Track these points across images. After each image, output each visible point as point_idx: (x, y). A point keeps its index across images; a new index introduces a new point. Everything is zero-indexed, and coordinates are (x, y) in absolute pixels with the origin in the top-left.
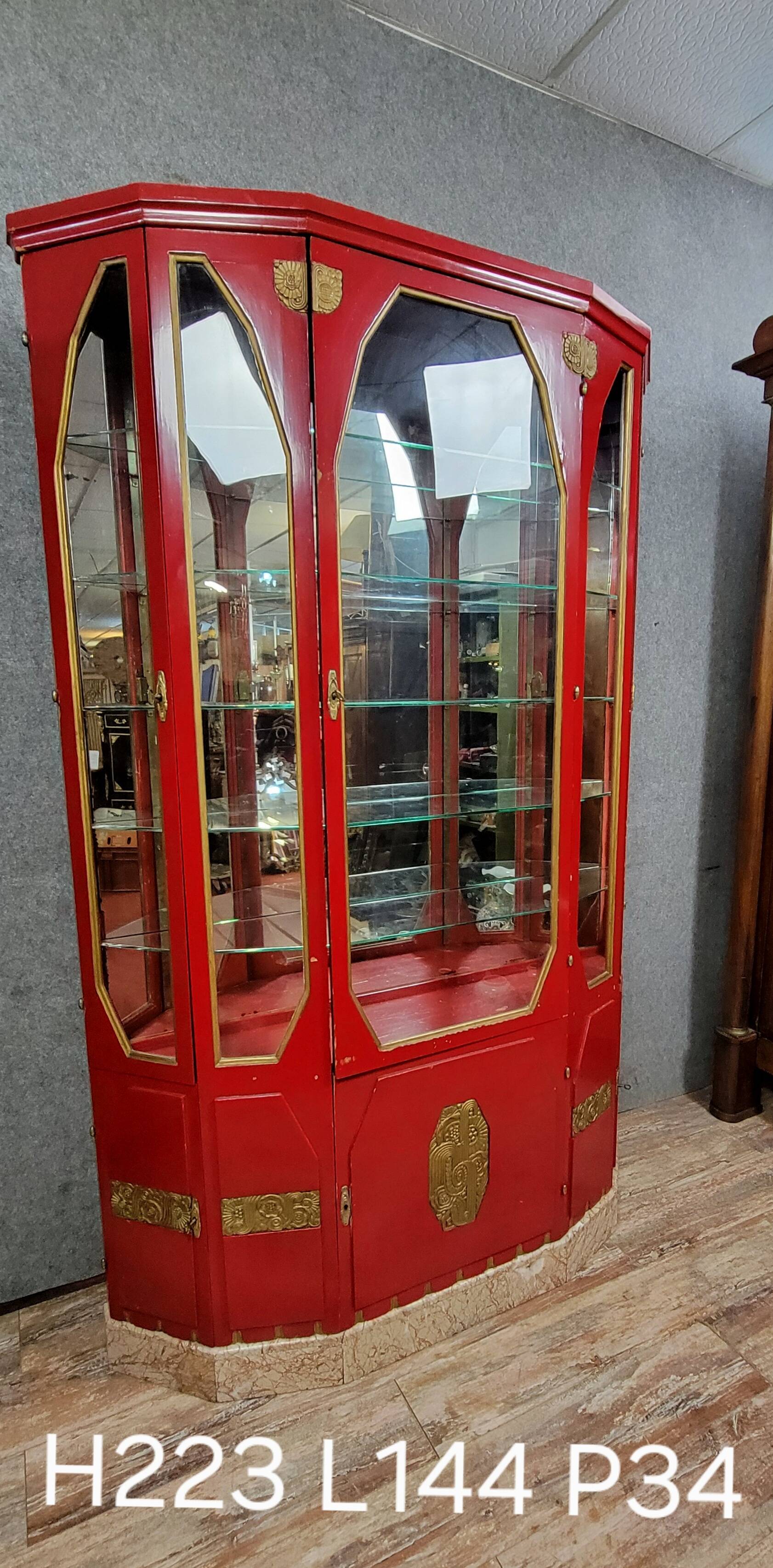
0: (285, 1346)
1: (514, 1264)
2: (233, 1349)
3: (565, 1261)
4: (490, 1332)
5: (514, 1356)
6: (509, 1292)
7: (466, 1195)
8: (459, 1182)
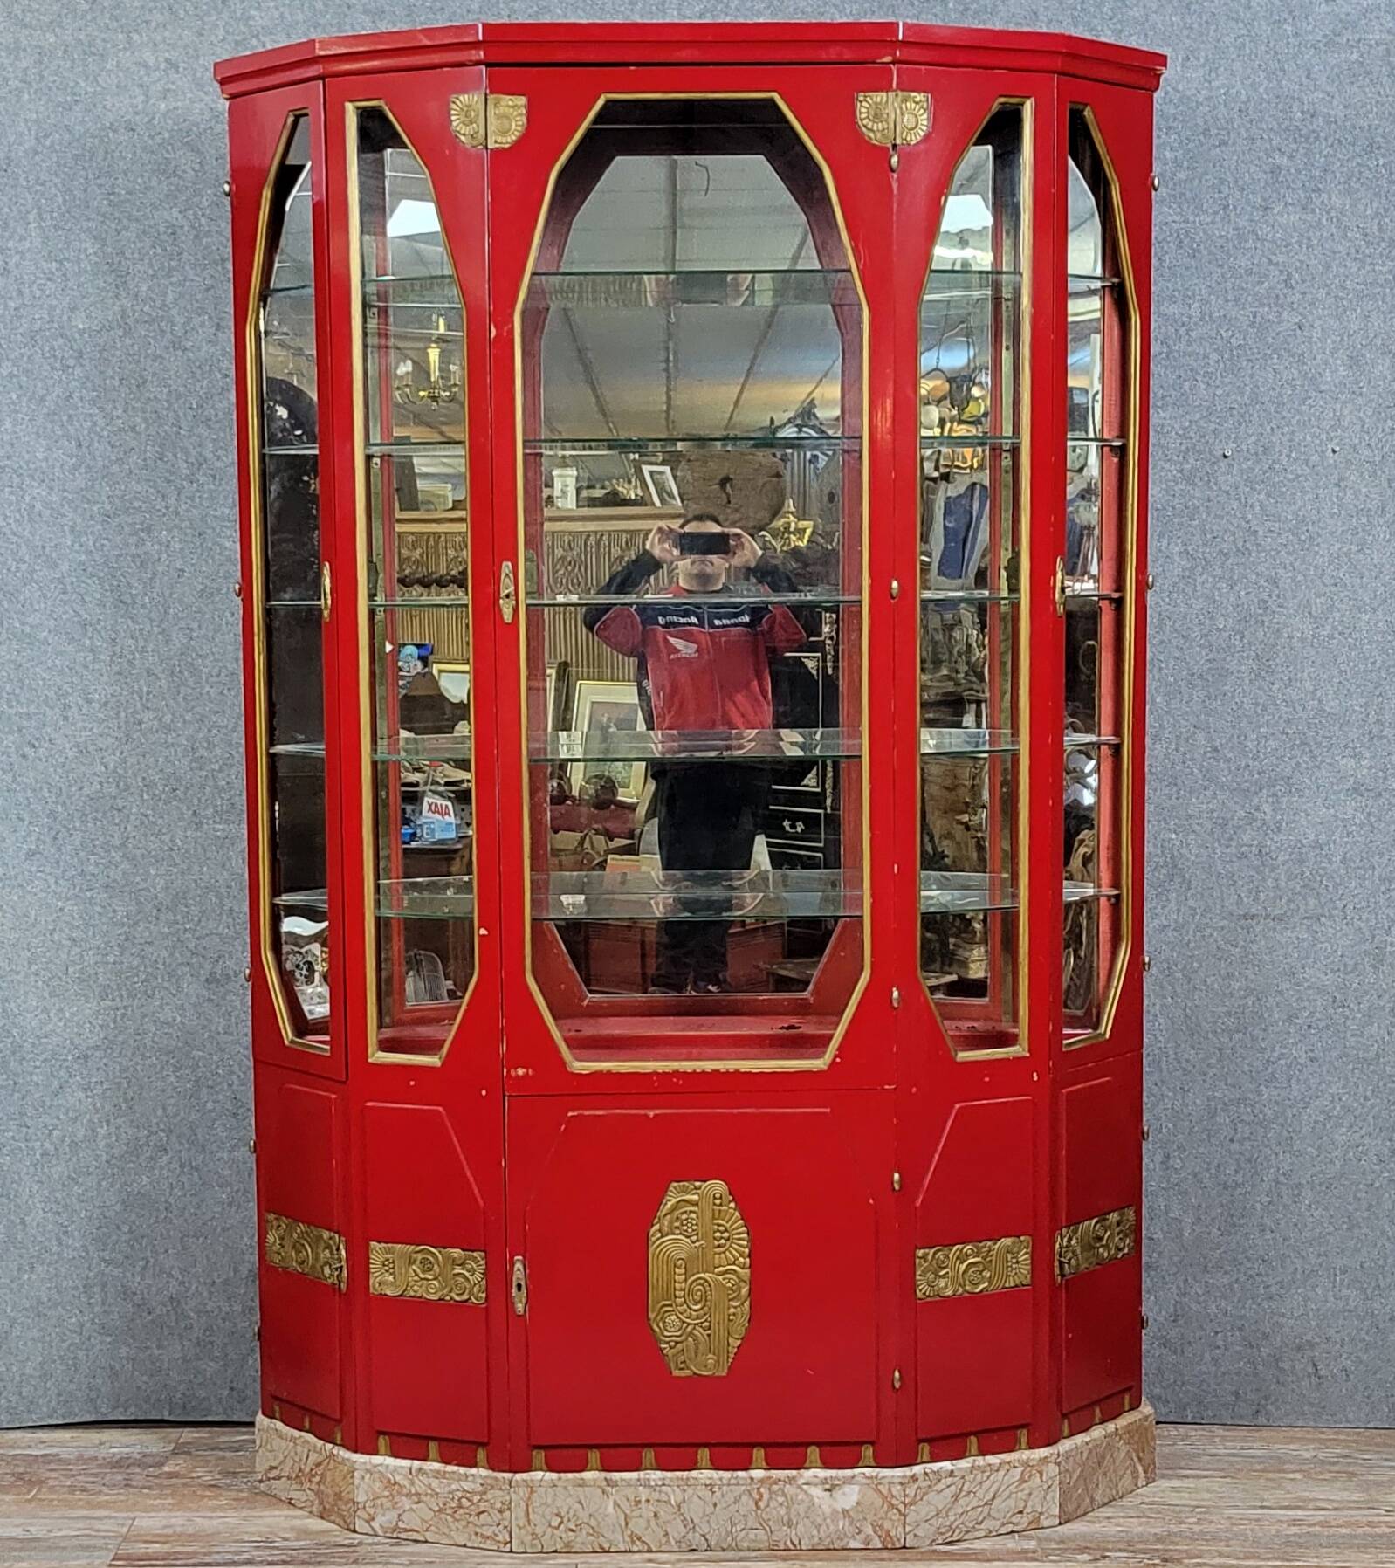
0: (438, 1472)
1: (801, 1476)
2: (377, 1459)
3: (901, 1507)
6: (790, 1520)
7: (710, 1328)
8: (697, 1303)
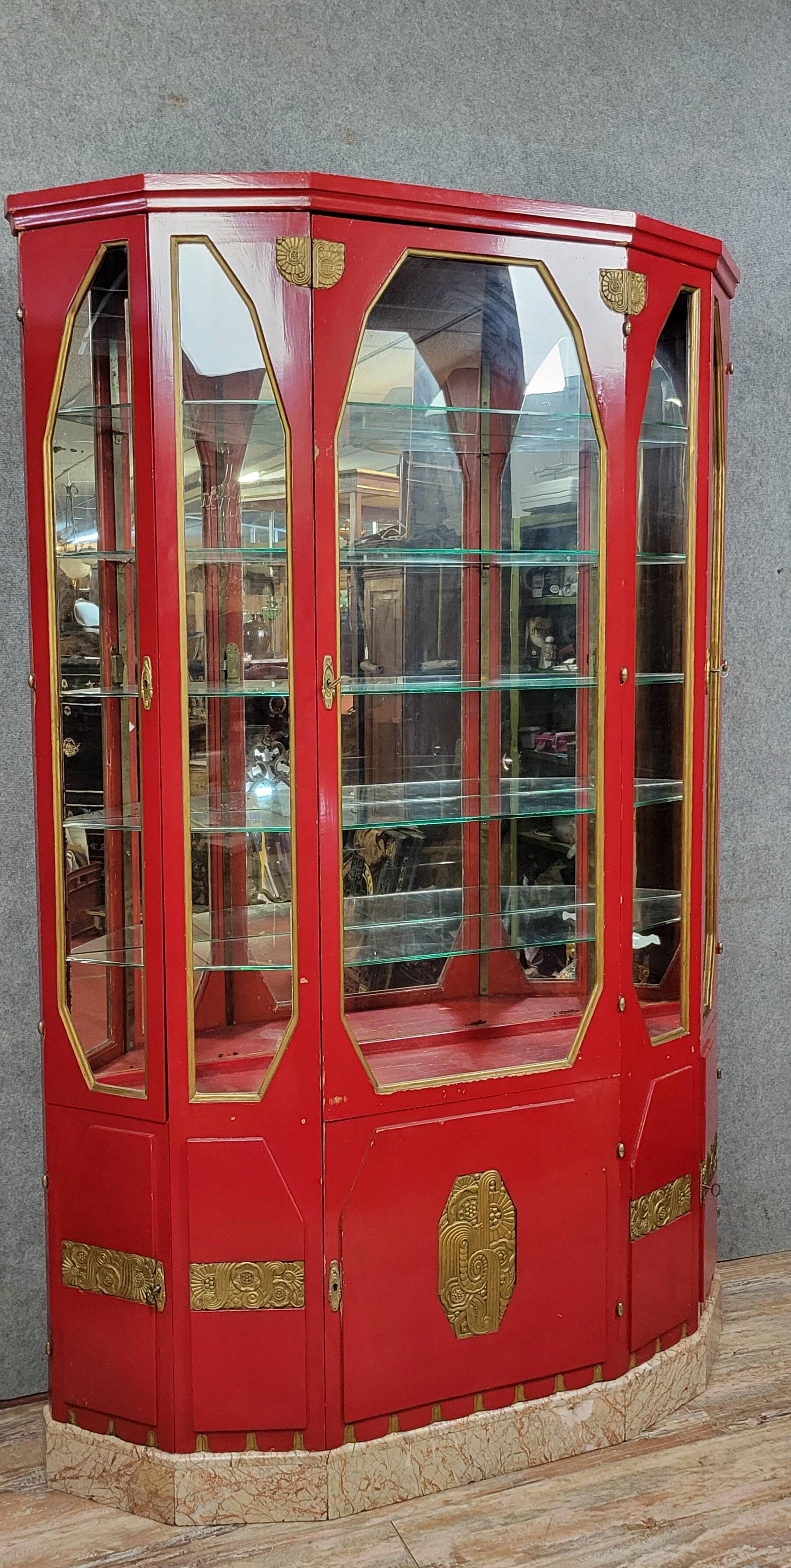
0: (258, 1460)
1: (552, 1401)
2: (197, 1457)
3: (623, 1410)
4: (517, 1484)
5: (544, 1511)
6: (544, 1439)
7: (486, 1294)
8: (476, 1275)
